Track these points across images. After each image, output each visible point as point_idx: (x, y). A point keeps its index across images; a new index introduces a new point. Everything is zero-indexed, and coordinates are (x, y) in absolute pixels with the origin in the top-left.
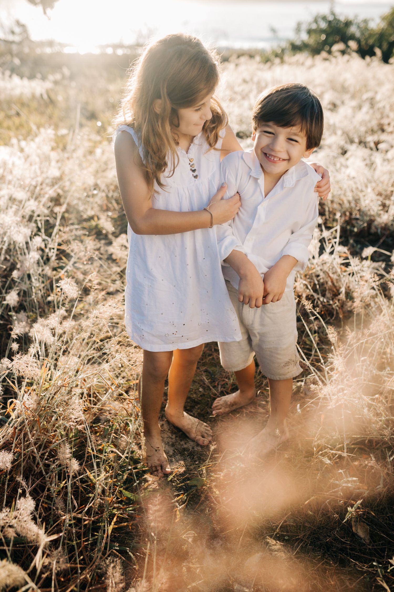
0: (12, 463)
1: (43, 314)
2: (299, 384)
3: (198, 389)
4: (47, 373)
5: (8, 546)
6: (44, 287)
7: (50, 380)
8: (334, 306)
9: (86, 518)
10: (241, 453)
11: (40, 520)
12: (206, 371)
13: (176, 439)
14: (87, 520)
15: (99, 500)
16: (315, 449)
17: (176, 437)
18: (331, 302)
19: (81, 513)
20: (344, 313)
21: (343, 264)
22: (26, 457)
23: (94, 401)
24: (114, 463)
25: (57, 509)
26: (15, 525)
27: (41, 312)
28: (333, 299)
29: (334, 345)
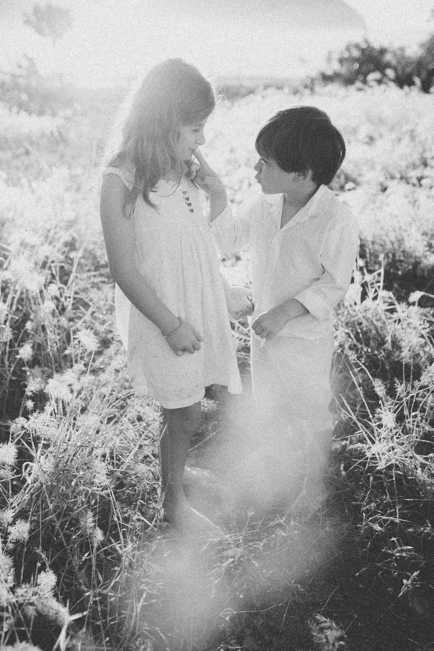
0: (30, 533)
1: (59, 369)
2: (344, 443)
5: (28, 626)
6: (60, 340)
7: (69, 440)
8: (379, 357)
9: (112, 594)
10: (282, 520)
11: (62, 597)
14: (113, 596)
15: (126, 574)
16: (364, 515)
18: (376, 352)
19: (106, 588)
20: (390, 364)
21: (387, 310)
22: (44, 526)
23: (117, 464)
24: (141, 532)
25: (80, 584)
26: (36, 603)
27: (56, 367)
28: (378, 350)
29: (381, 399)
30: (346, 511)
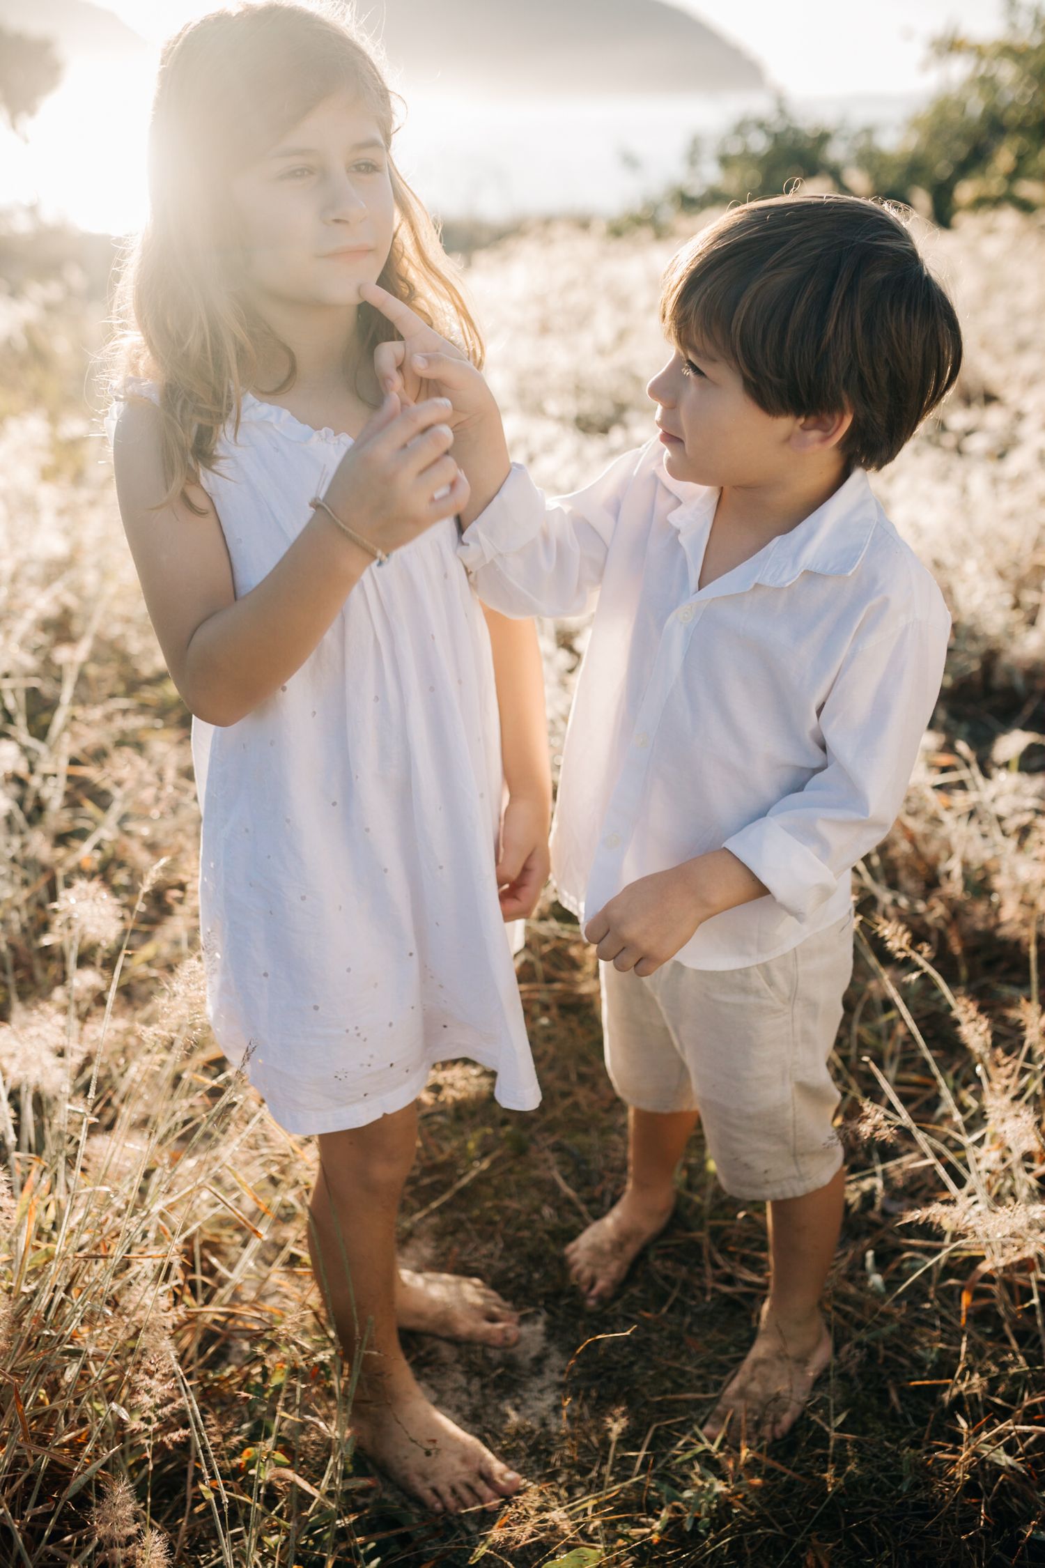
1: (29, 987)
2: (866, 1185)
3: (538, 1211)
4: (45, 1204)
6: (28, 901)
7: (55, 1226)
8: (930, 919)
10: (712, 1441)
12: (558, 1148)
13: (484, 1395)
16: (963, 1423)
17: (484, 1387)
18: (921, 907)
20: (963, 938)
21: (939, 787)
23: (205, 1285)
24: (288, 1520)
27: (20, 982)
28: (925, 898)
29: (982, 1061)
30: (894, 1397)
